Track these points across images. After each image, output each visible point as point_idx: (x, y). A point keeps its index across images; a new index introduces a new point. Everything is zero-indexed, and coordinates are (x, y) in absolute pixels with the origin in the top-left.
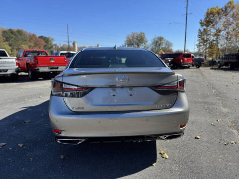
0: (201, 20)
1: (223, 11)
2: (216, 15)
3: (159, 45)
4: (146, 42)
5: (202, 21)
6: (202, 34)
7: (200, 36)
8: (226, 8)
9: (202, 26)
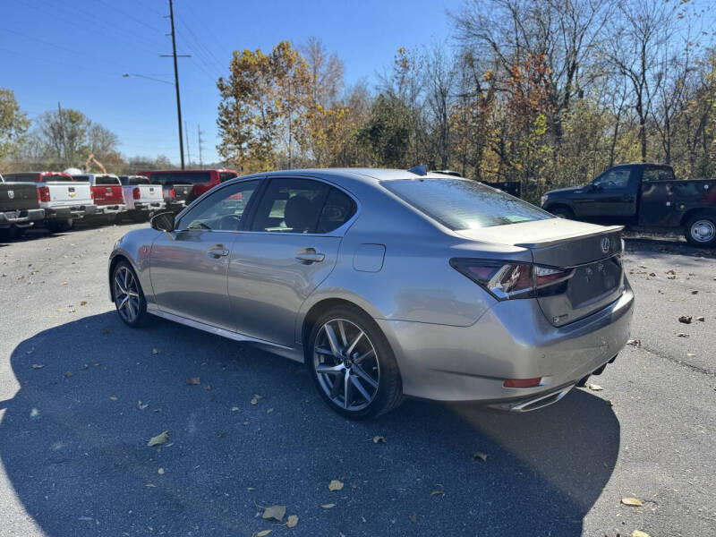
0: (221, 80)
1: (271, 64)
2: (259, 73)
3: (72, 137)
4: (28, 124)
5: (225, 83)
6: (229, 120)
7: (225, 124)
8: (276, 58)
9: (226, 96)
